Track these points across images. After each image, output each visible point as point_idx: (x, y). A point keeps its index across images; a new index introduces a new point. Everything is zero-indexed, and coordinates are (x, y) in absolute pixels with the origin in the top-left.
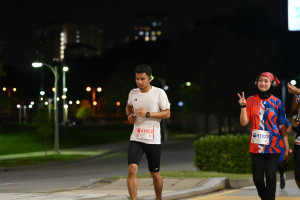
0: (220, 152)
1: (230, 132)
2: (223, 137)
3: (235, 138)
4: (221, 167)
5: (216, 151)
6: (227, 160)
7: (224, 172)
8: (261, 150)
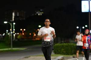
0: (61, 48)
1: (64, 42)
2: (62, 44)
3: (66, 44)
4: (62, 53)
5: (60, 48)
6: (63, 51)
7: (62, 54)
8: (87, 48)
